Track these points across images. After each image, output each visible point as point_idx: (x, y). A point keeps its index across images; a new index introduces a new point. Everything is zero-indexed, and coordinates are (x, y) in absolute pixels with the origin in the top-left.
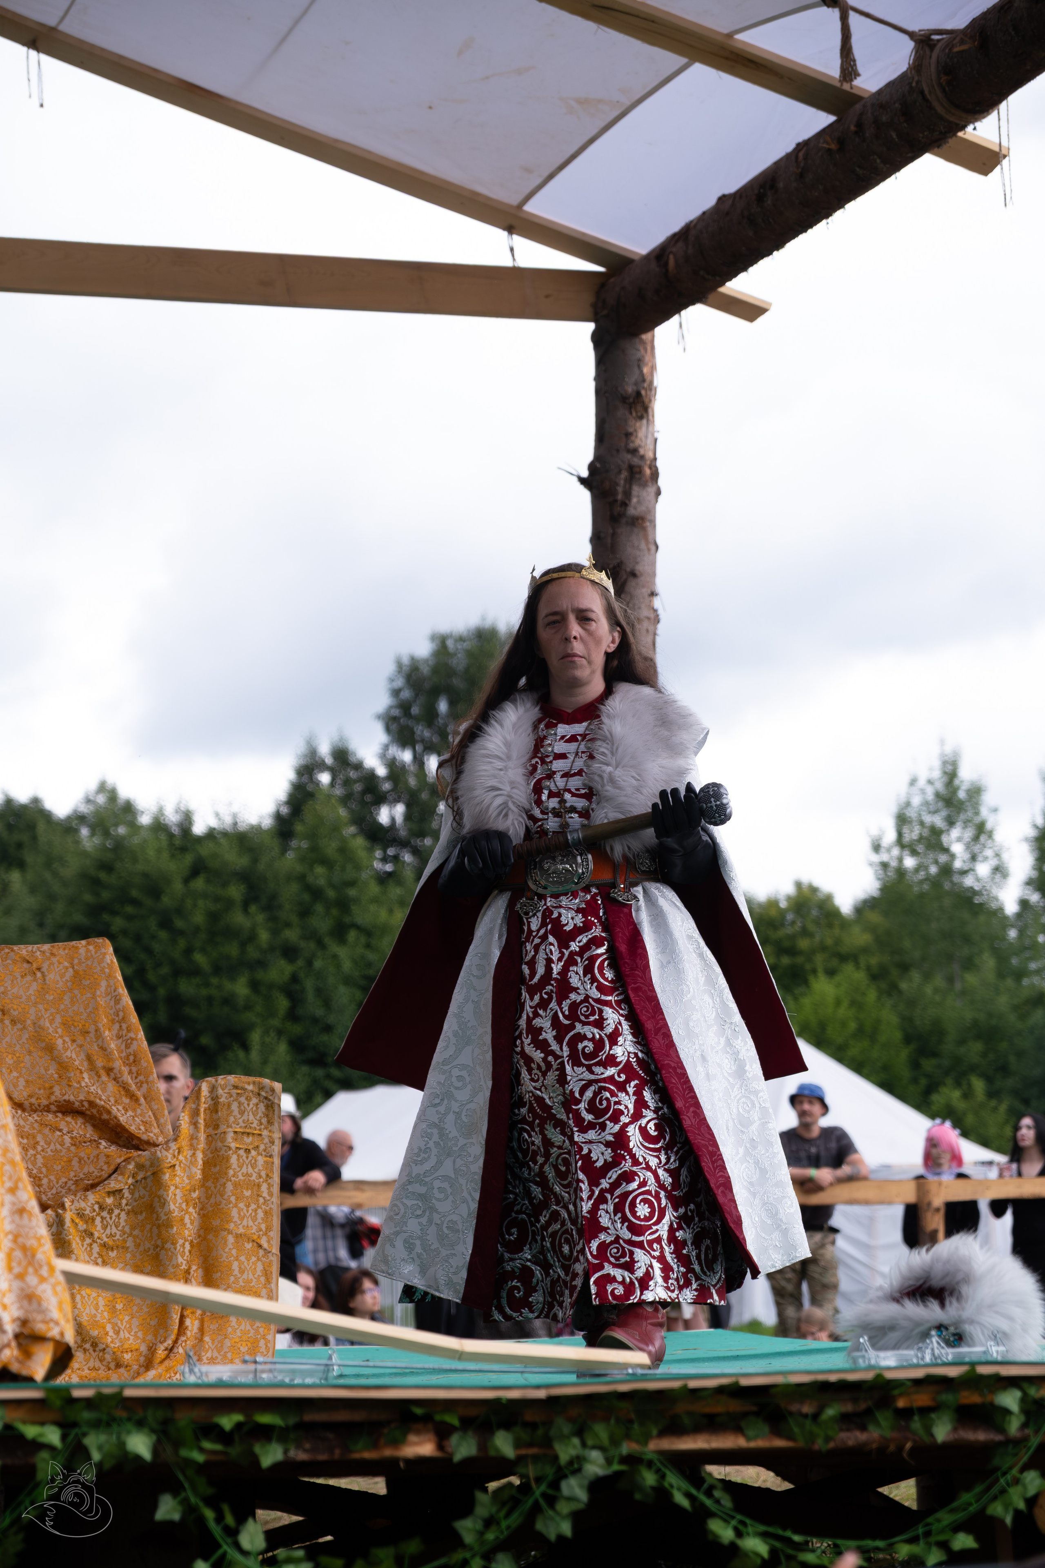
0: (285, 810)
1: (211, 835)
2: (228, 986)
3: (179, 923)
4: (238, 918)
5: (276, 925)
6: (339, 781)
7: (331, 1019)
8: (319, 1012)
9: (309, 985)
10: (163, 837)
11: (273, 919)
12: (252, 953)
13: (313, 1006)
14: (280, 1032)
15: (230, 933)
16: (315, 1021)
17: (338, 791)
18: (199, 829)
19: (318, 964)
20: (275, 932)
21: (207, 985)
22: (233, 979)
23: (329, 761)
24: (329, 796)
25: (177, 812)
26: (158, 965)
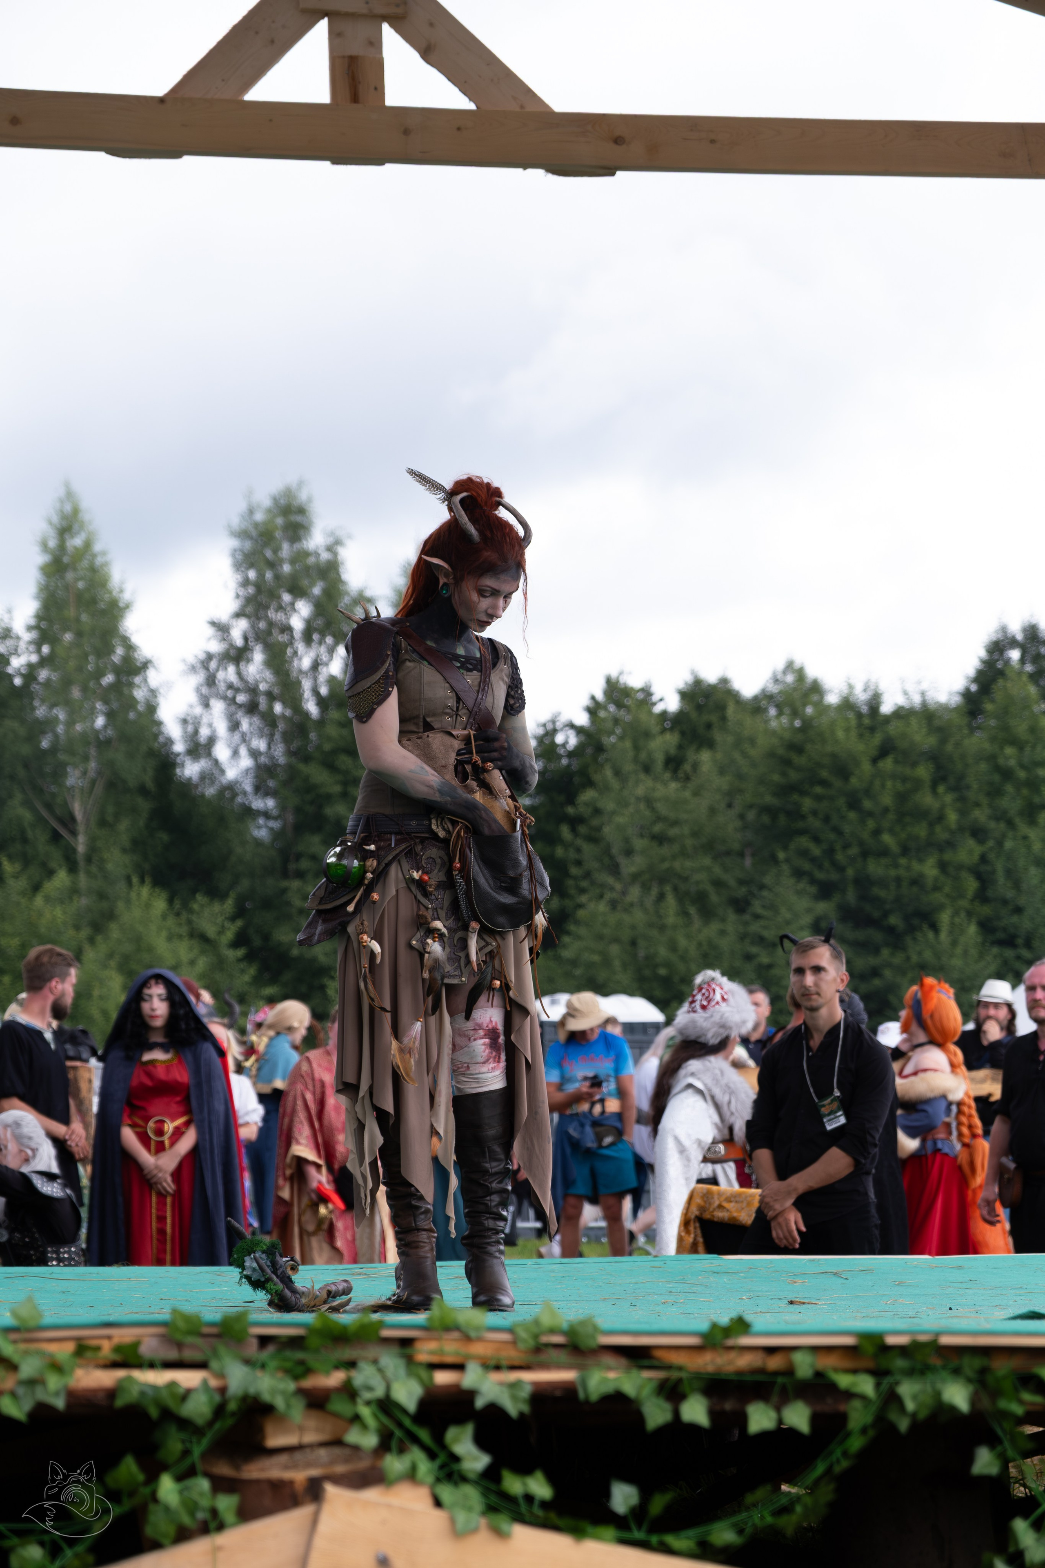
0: (974, 688)
1: (900, 714)
2: (916, 866)
3: (867, 804)
4: (927, 799)
5: (964, 805)
6: (1028, 658)
7: (1022, 901)
8: (1010, 894)
9: (1000, 867)
10: (851, 715)
11: (962, 799)
12: (941, 834)
13: (1002, 886)
14: (969, 914)
15: (921, 814)
16: (1005, 902)
17: (1029, 668)
18: (886, 708)
19: (1008, 844)
20: (963, 813)
21: (896, 866)
22: (921, 861)
23: (1020, 637)
24: (1020, 673)
25: (865, 690)
26: (846, 846)
